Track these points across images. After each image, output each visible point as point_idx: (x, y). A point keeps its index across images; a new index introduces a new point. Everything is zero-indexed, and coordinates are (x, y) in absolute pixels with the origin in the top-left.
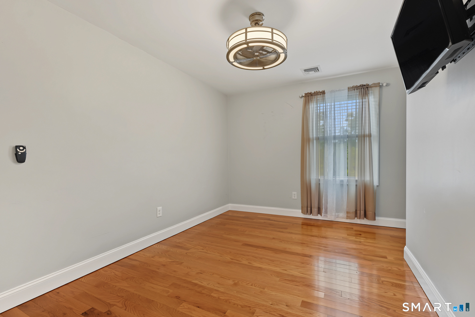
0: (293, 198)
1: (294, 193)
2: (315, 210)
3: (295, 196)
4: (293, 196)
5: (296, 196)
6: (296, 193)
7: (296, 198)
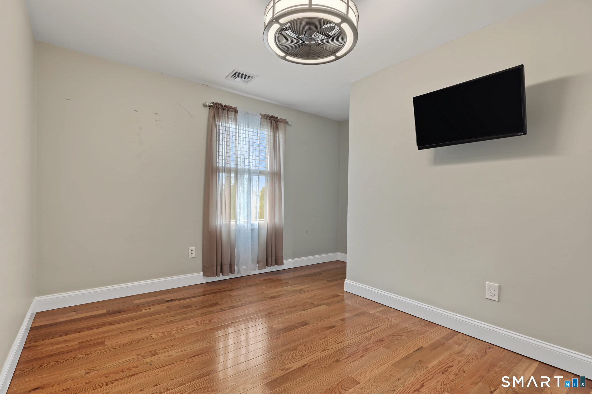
0: (190, 256)
1: (190, 248)
2: (226, 268)
3: (192, 253)
4: (190, 253)
5: (194, 253)
6: (194, 248)
7: (194, 256)
